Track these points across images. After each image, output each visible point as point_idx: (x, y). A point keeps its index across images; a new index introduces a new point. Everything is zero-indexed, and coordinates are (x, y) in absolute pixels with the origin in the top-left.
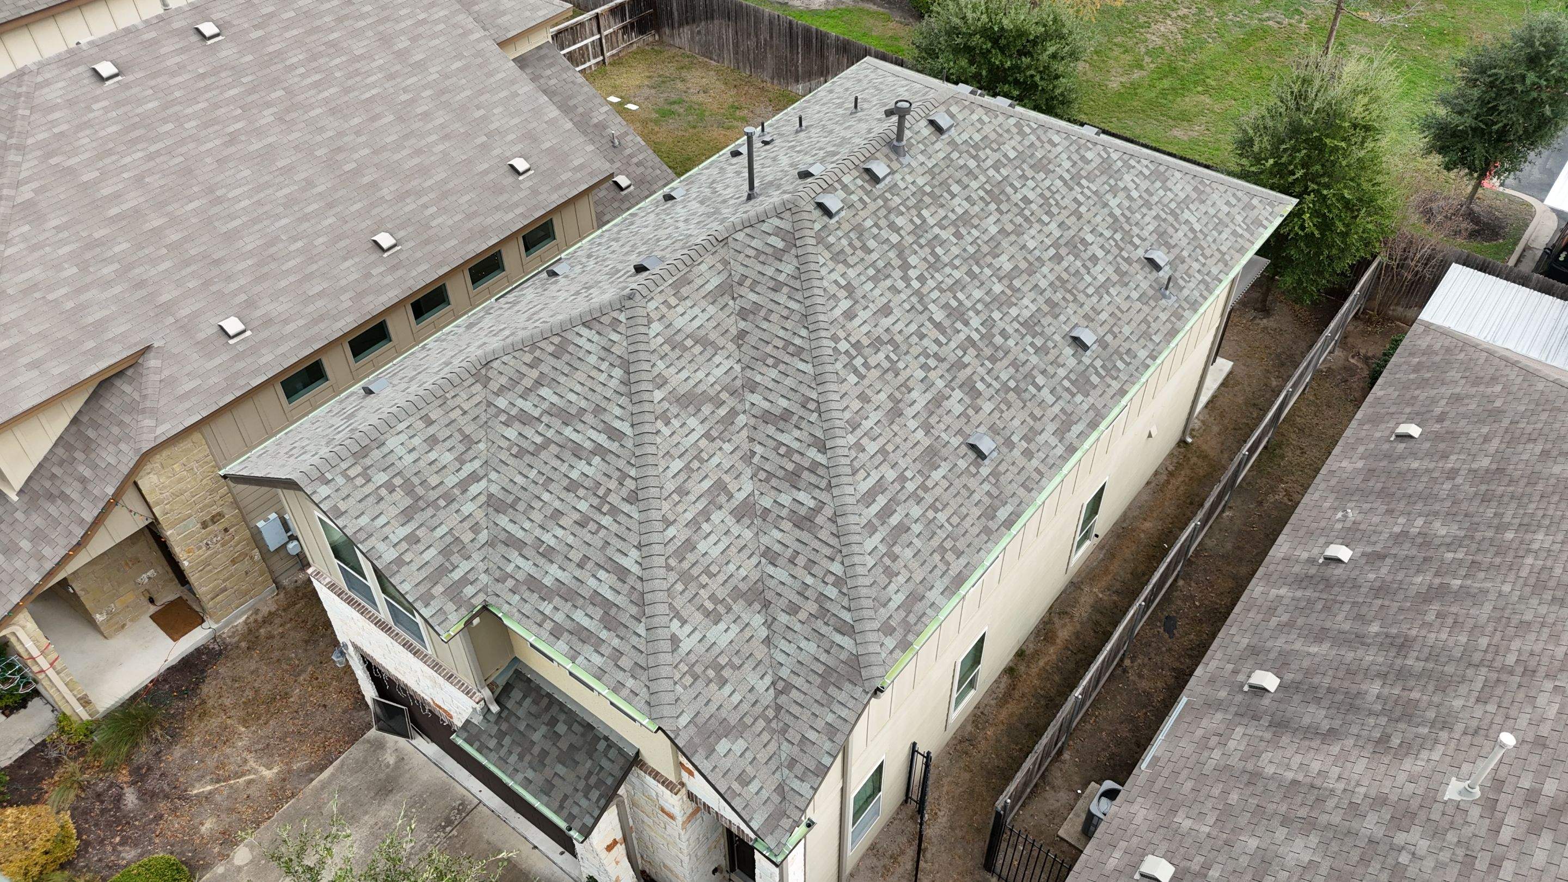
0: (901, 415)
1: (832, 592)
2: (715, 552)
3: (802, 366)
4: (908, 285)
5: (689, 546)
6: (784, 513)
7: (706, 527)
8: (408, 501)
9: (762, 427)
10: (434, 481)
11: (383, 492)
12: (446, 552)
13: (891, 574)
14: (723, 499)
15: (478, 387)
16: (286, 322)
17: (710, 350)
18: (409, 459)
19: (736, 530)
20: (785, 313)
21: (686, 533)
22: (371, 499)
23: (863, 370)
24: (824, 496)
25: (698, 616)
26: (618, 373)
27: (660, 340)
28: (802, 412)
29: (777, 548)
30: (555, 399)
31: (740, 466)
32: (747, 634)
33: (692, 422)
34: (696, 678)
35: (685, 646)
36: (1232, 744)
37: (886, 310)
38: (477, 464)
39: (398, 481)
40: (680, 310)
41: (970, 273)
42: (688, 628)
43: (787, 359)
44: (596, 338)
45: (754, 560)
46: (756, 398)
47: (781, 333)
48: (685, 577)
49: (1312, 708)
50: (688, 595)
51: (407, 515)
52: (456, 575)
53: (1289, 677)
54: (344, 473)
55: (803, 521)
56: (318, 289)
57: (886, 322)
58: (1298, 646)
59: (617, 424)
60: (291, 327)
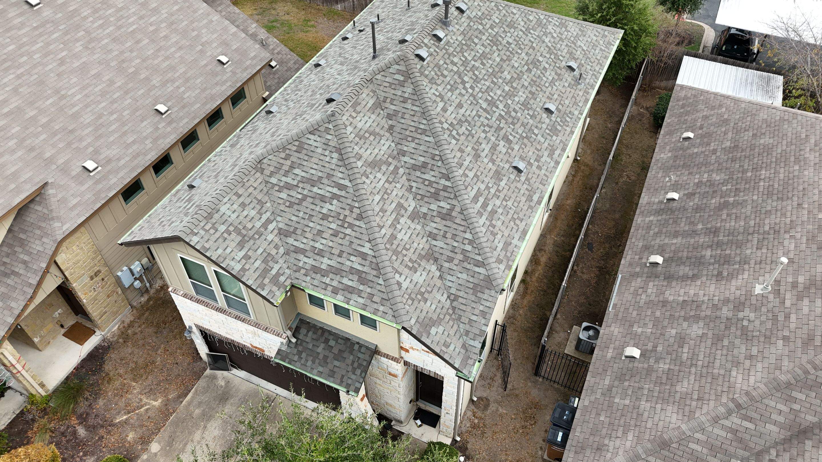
0: (480, 156)
1: (468, 248)
2: (406, 238)
3: (427, 139)
4: (467, 92)
5: (393, 237)
6: (435, 214)
7: (399, 227)
8: (239, 238)
9: (413, 172)
10: (250, 226)
11: (225, 235)
12: (265, 261)
13: (494, 235)
14: (403, 212)
15: (258, 174)
16: (119, 159)
17: (378, 138)
18: (234, 216)
19: (413, 226)
20: (412, 113)
21: (389, 232)
22: (221, 240)
23: (457, 137)
24: (454, 202)
25: (407, 271)
26: (335, 155)
27: (353, 135)
28: (433, 162)
29: (435, 231)
30: (303, 174)
31: (407, 194)
32: (431, 275)
33: (379, 175)
34: (413, 300)
35: (405, 285)
36: (649, 291)
37: (460, 106)
38: (268, 214)
39: (231, 228)
40: (358, 119)
41: (493, 82)
42: (403, 277)
43: (419, 136)
44: (318, 139)
45: (425, 239)
46: (406, 159)
47: (413, 124)
48: (396, 252)
49: (682, 267)
50: (399, 261)
51: (241, 245)
52: (274, 272)
53: (667, 256)
54: (203, 228)
55: (446, 216)
56: (131, 140)
57: (462, 111)
58: (666, 241)
59: (342, 182)
60: (122, 162)
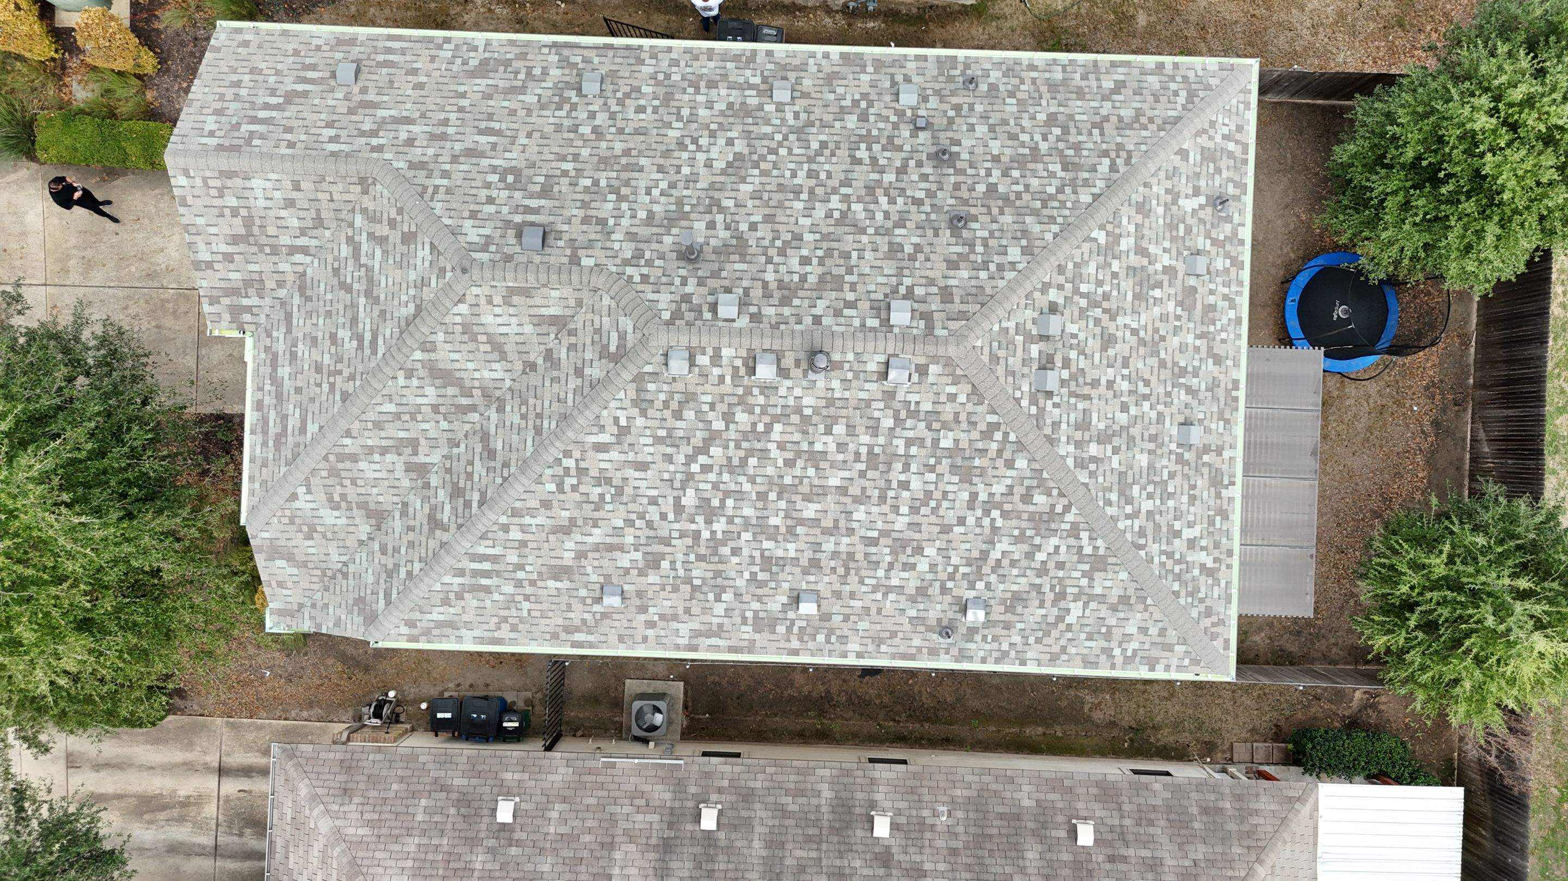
0: (567, 534)
1: (403, 575)
2: (370, 475)
3: (529, 443)
5: (354, 458)
6: (433, 501)
7: (376, 457)
8: (242, 231)
9: (478, 438)
10: (272, 231)
11: (227, 212)
12: (248, 283)
13: (446, 602)
14: (409, 450)
15: (358, 189)
17: (495, 356)
18: (261, 203)
19: (398, 474)
20: (562, 395)
21: (358, 450)
22: (216, 211)
23: (567, 487)
24: (453, 527)
25: (323, 497)
26: (411, 308)
27: (458, 319)
28: (499, 466)
29: (411, 510)
30: (377, 267)
31: (443, 441)
32: (351, 529)
33: (430, 391)
34: (292, 523)
35: (297, 504)
36: (640, 817)
37: (642, 466)
38: (314, 242)
39: (244, 212)
40: (498, 310)
42: (308, 497)
43: (531, 423)
44: (427, 264)
45: (396, 499)
46: (494, 417)
47: (547, 403)
48: (334, 472)
49: (688, 865)
50: (326, 482)
51: (235, 240)
52: (245, 302)
53: (722, 835)
54: (205, 180)
55: (433, 520)
57: (631, 473)
